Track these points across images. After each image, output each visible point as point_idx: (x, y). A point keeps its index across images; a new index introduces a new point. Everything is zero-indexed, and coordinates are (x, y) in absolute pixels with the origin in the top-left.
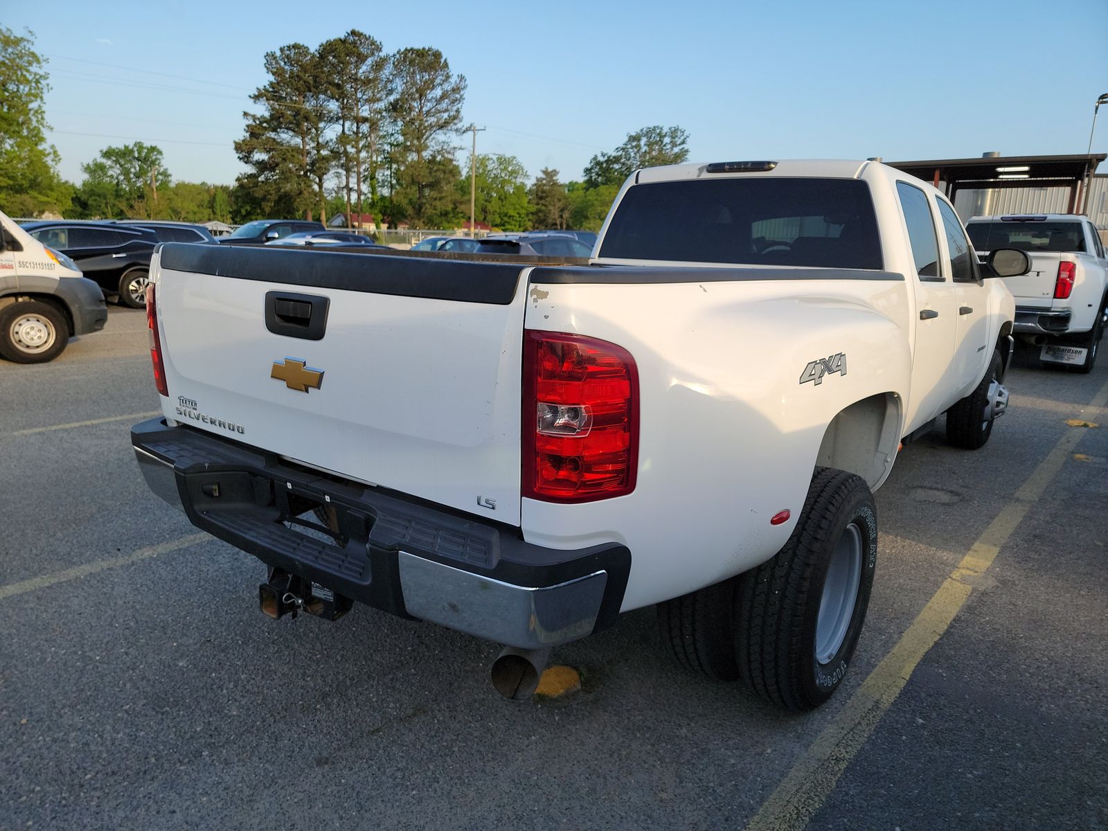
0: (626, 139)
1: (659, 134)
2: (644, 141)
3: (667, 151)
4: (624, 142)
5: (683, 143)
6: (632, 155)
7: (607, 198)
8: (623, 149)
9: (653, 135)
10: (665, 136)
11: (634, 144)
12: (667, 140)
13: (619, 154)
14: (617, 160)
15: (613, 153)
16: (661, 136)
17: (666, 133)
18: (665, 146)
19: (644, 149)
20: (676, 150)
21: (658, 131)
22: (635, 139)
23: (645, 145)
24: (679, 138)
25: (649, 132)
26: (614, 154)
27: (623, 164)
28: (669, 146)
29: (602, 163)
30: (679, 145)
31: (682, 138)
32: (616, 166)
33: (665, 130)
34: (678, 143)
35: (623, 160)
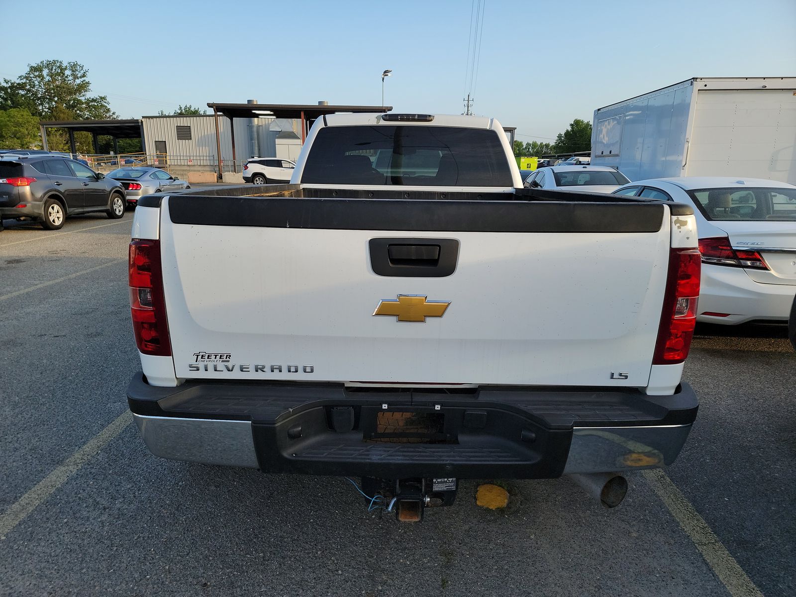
0: (28, 69)
1: (59, 67)
2: (45, 72)
3: (69, 82)
4: (26, 72)
5: (84, 76)
6: (36, 83)
7: (20, 120)
8: (26, 77)
9: (54, 68)
10: (66, 69)
11: (37, 74)
12: (68, 72)
13: (24, 81)
14: (22, 86)
15: (16, 80)
16: (63, 70)
17: (66, 67)
18: (67, 77)
19: (47, 78)
20: (78, 81)
21: (58, 64)
22: (36, 69)
23: (47, 75)
24: (79, 72)
25: (50, 65)
26: (18, 81)
27: (29, 90)
28: (70, 78)
29: (6, 89)
30: (81, 77)
31: (82, 72)
32: (22, 92)
33: (65, 64)
34: (79, 76)
35: (28, 87)
